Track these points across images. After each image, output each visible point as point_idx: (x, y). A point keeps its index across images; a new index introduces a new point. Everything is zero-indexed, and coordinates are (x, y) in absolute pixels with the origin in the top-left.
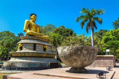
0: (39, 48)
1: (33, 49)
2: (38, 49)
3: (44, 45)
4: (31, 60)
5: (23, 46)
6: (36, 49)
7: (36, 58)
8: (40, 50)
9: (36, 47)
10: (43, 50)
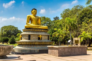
0: (33, 37)
1: (28, 39)
2: (32, 39)
3: (38, 35)
4: (25, 47)
5: (22, 37)
6: (31, 39)
7: (29, 46)
8: (34, 39)
9: (31, 37)
10: (37, 39)
